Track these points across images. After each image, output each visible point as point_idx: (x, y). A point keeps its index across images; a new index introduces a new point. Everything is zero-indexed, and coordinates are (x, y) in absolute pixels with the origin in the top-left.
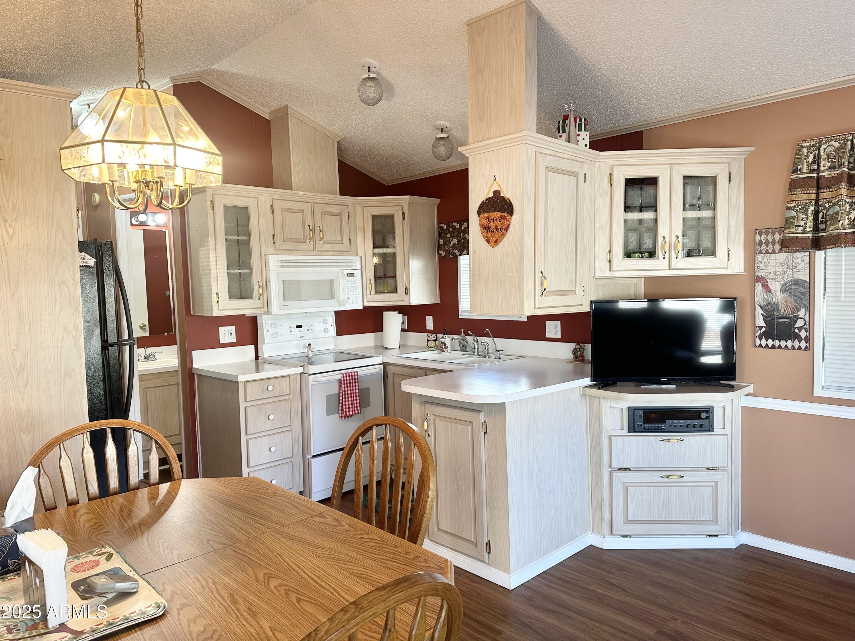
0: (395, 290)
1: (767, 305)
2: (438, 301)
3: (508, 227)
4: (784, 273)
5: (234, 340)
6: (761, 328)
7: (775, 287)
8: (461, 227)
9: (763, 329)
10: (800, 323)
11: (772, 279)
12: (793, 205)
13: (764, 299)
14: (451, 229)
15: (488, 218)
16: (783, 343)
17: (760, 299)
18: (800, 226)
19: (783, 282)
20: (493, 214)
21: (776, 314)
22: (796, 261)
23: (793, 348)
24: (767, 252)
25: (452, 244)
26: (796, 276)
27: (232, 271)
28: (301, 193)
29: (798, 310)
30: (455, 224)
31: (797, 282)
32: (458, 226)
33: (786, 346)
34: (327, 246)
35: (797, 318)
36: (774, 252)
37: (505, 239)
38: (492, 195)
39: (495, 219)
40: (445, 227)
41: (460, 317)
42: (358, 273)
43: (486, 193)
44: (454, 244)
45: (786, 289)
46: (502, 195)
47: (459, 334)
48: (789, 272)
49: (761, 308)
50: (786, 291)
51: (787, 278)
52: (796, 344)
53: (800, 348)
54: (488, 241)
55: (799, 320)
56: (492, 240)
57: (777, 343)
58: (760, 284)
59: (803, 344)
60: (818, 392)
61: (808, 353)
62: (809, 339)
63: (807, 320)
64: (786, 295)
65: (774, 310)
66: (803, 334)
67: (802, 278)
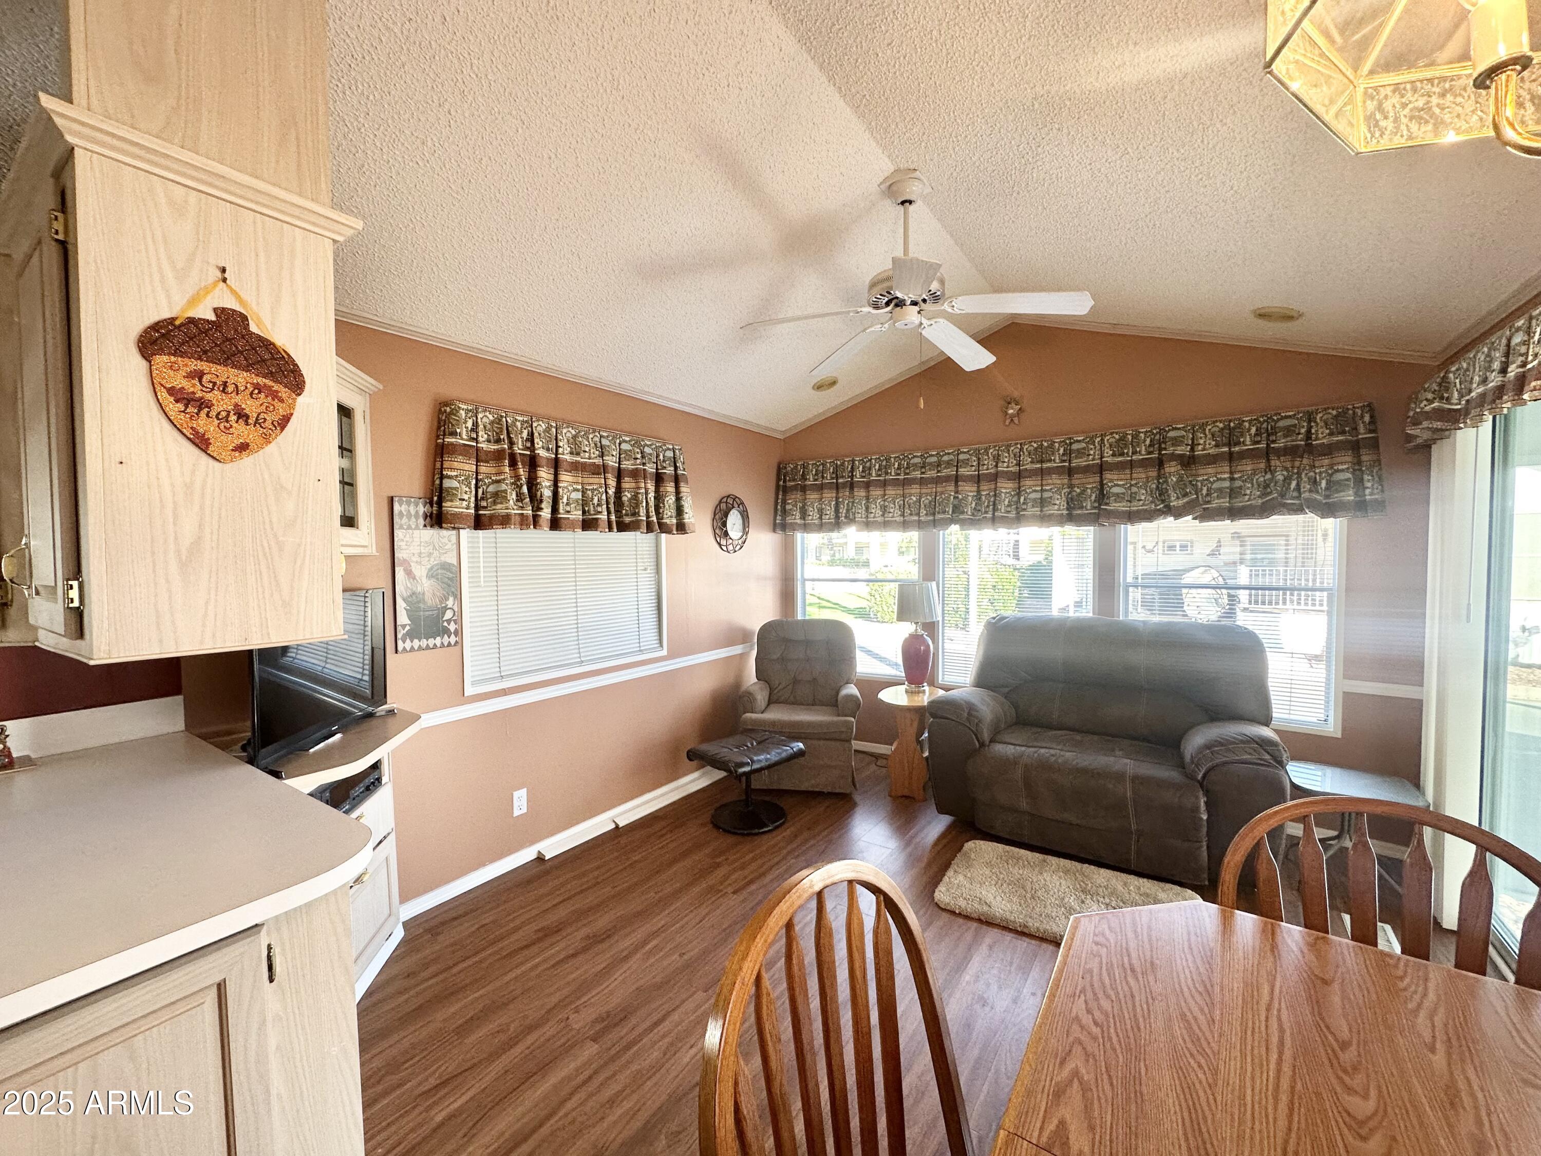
1: (411, 596)
3: (287, 417)
4: (430, 555)
6: (404, 626)
7: (420, 572)
9: (408, 628)
10: (449, 615)
11: (417, 562)
12: (455, 473)
13: (407, 588)
15: (194, 373)
16: (431, 642)
17: (402, 588)
18: (464, 500)
19: (429, 566)
20: (214, 368)
21: (422, 606)
22: (443, 541)
23: (442, 646)
24: (409, 527)
26: (443, 559)
29: (447, 599)
31: (445, 566)
35: (446, 609)
36: (417, 528)
37: (271, 448)
38: (212, 317)
39: (230, 389)
43: (173, 301)
45: (431, 575)
46: (252, 328)
48: (436, 553)
49: (404, 600)
50: (432, 576)
51: (433, 562)
53: (449, 645)
54: (201, 442)
55: (448, 611)
56: (220, 441)
57: (424, 643)
58: (402, 568)
59: (453, 639)
60: (469, 691)
61: (458, 647)
62: (458, 633)
63: (456, 609)
64: (432, 581)
65: (419, 602)
66: (452, 627)
67: (449, 560)
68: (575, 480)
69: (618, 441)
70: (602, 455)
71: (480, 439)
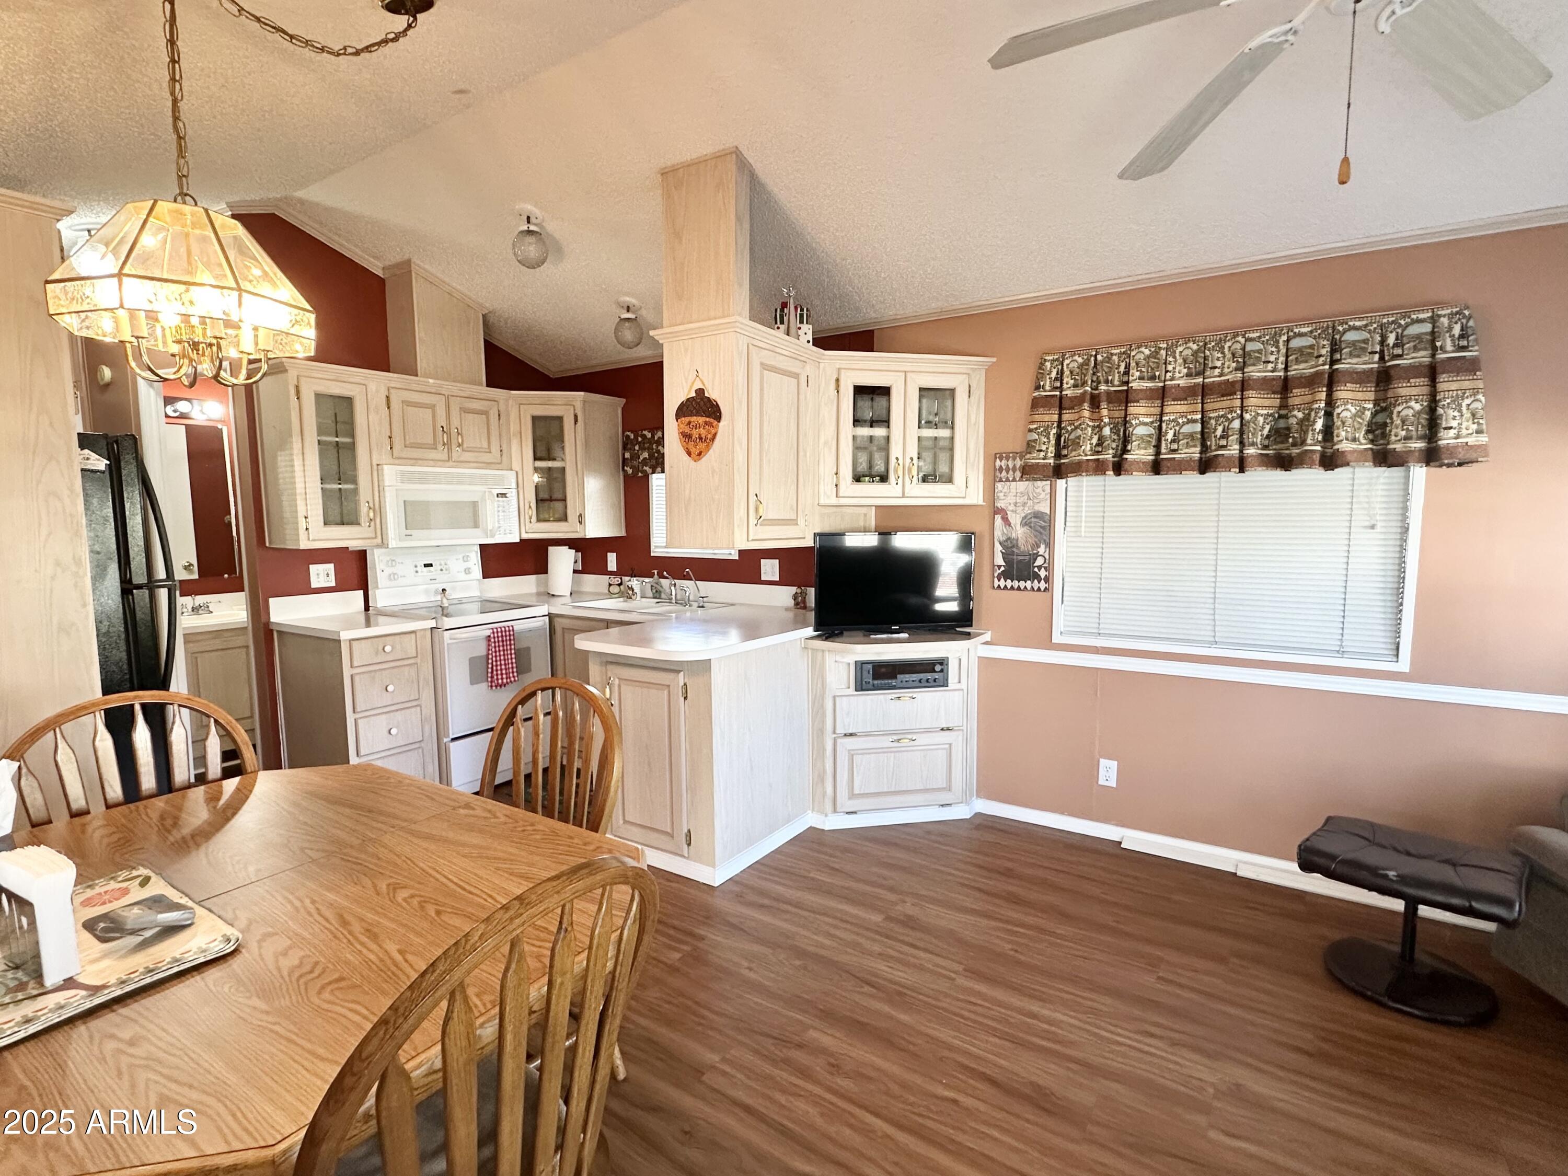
0: (564, 518)
1: (1006, 541)
2: (623, 533)
3: (715, 435)
4: (1024, 504)
5: (333, 584)
6: (999, 567)
7: (1015, 519)
8: (653, 436)
9: (1002, 568)
10: (1039, 561)
11: (1012, 511)
12: (1035, 426)
13: (1003, 533)
14: (640, 439)
15: (689, 423)
16: (1022, 584)
17: (1000, 534)
19: (1023, 515)
20: (695, 418)
21: (1015, 550)
22: (1037, 491)
23: (1033, 589)
24: (1008, 480)
25: (641, 458)
26: (1037, 508)
27: (328, 486)
28: (431, 381)
29: (1039, 546)
30: (646, 433)
31: (1038, 515)
32: (649, 435)
33: (1025, 587)
34: (467, 456)
35: (1037, 555)
36: (1014, 480)
37: (711, 451)
38: (694, 395)
39: (698, 426)
40: (632, 437)
41: (652, 554)
42: (512, 494)
43: (686, 391)
44: (645, 459)
45: (1025, 523)
46: (706, 395)
47: (652, 576)
48: (1030, 503)
49: (1000, 543)
51: (1027, 511)
52: (1036, 584)
53: (1039, 589)
54: (689, 454)
55: (1039, 558)
56: (695, 451)
57: (1016, 584)
58: (999, 516)
59: (1043, 585)
60: (1057, 638)
61: (1048, 594)
62: (1047, 580)
63: (1047, 557)
64: (1026, 529)
65: (1013, 546)
66: (1043, 573)
67: (1042, 510)
68: (1191, 408)
69: (1285, 338)
70: (1241, 368)
71: (1065, 386)
